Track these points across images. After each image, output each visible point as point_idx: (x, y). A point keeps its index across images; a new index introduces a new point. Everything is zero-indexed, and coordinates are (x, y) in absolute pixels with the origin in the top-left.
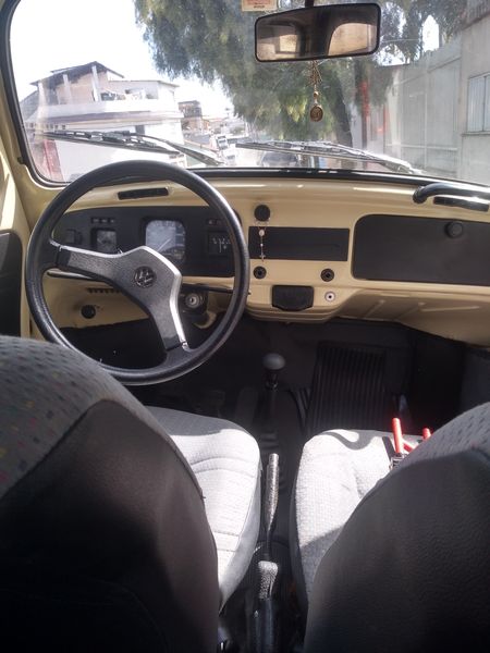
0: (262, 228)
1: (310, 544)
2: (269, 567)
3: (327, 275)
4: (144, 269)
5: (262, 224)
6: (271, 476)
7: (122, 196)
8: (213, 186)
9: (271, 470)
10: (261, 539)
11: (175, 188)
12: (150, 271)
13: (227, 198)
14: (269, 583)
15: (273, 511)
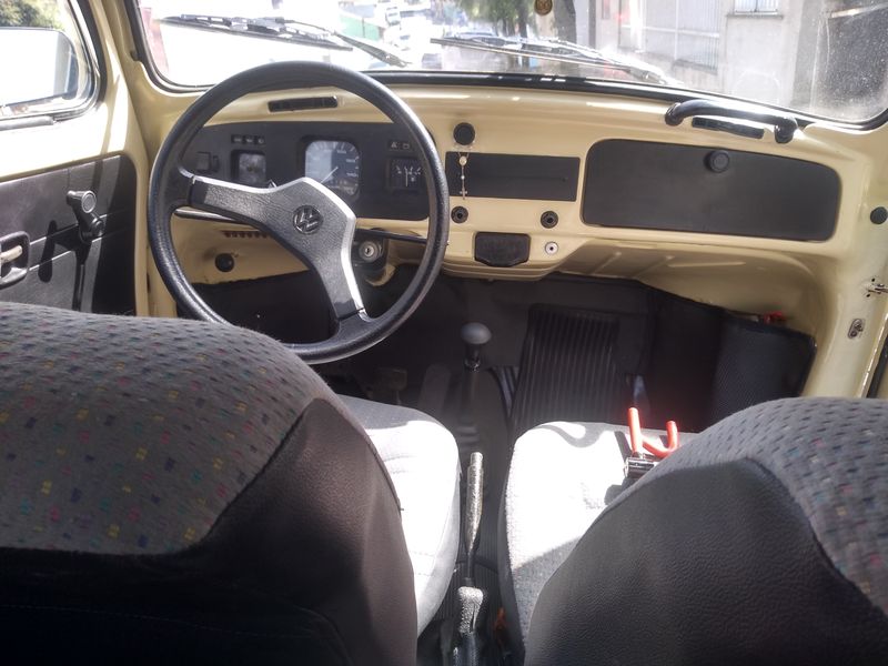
0: (464, 154)
1: (524, 566)
2: (473, 595)
3: (549, 220)
4: (306, 209)
5: (464, 149)
6: (473, 480)
7: (274, 106)
8: (398, 96)
9: (473, 473)
10: (461, 559)
11: (346, 97)
12: (314, 212)
13: (417, 112)
14: (471, 613)
15: (475, 525)
